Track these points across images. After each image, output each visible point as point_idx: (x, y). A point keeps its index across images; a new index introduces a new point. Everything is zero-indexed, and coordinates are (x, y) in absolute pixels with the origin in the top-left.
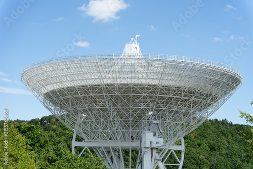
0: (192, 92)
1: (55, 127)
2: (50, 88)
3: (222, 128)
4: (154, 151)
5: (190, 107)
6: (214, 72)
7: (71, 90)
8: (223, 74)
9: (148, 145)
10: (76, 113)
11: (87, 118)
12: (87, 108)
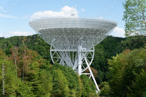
0: (98, 31)
1: (39, 39)
4: (83, 53)
5: (97, 36)
6: (106, 23)
9: (80, 51)
12: (56, 37)
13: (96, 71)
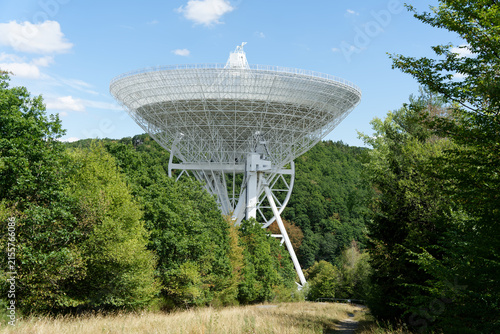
0: (304, 110)
1: (149, 146)
2: (143, 102)
3: (337, 150)
4: (261, 175)
5: (301, 126)
6: (330, 88)
7: (167, 105)
8: (340, 90)
9: (254, 168)
10: (173, 131)
11: (185, 138)
12: (185, 126)
13: (299, 230)
